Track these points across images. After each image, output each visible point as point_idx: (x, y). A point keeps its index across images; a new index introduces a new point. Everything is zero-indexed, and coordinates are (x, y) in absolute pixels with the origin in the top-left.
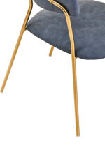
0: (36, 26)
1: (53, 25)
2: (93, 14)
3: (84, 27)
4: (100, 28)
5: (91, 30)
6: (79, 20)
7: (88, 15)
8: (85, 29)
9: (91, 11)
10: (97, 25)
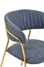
0: (11, 50)
1: (18, 49)
2: (36, 45)
3: (31, 50)
4: (38, 50)
5: (34, 51)
6: (30, 47)
7: (34, 45)
8: (32, 51)
9: (36, 44)
10: (37, 49)
